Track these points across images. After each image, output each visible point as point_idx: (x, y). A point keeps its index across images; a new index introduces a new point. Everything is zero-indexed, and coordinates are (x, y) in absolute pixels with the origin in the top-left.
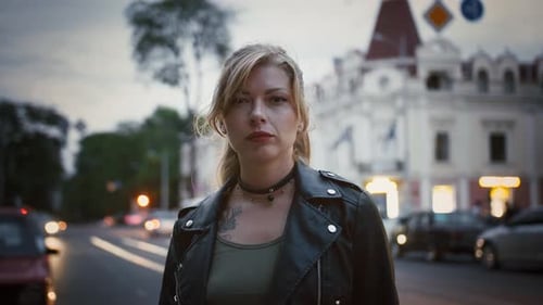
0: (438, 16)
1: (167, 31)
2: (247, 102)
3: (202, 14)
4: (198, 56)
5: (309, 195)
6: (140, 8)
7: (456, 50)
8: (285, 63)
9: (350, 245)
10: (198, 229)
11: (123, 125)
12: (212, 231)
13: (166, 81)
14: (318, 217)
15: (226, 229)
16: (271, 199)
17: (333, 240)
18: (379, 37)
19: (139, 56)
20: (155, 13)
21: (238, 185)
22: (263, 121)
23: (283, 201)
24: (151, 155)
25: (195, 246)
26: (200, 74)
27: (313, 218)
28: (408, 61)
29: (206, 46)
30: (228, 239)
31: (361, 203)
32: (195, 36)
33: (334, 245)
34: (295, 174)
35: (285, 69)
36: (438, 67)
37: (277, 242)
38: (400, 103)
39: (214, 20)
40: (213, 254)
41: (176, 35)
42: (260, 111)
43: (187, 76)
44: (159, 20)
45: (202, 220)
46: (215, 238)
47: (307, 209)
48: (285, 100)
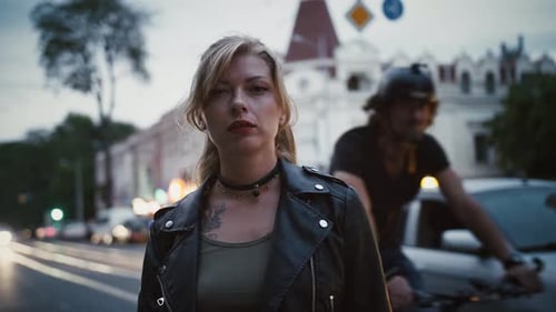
0: (359, 16)
1: (78, 34)
2: (227, 92)
3: (113, 17)
4: (110, 60)
5: (298, 190)
6: (46, 11)
7: (376, 51)
8: (264, 52)
9: (341, 240)
10: (181, 229)
11: (33, 134)
12: (196, 231)
13: (76, 87)
14: (309, 212)
15: (210, 229)
16: (256, 195)
17: (325, 235)
18: (298, 39)
19: (47, 61)
20: (63, 15)
21: (218, 183)
22: (244, 109)
23: (270, 197)
24: (64, 164)
25: (179, 247)
26: (113, 80)
27: (305, 213)
28: (327, 62)
29: (118, 49)
30: (213, 238)
31: (349, 198)
32: (107, 38)
33: (326, 240)
34: (280, 169)
35: (265, 59)
36: (357, 68)
37: (268, 238)
38: (320, 105)
39: (126, 23)
40: (199, 254)
41: (85, 39)
42: (241, 99)
43: (100, 82)
44: (68, 23)
45: (182, 219)
46: (200, 238)
47: (296, 203)
48: (266, 89)
